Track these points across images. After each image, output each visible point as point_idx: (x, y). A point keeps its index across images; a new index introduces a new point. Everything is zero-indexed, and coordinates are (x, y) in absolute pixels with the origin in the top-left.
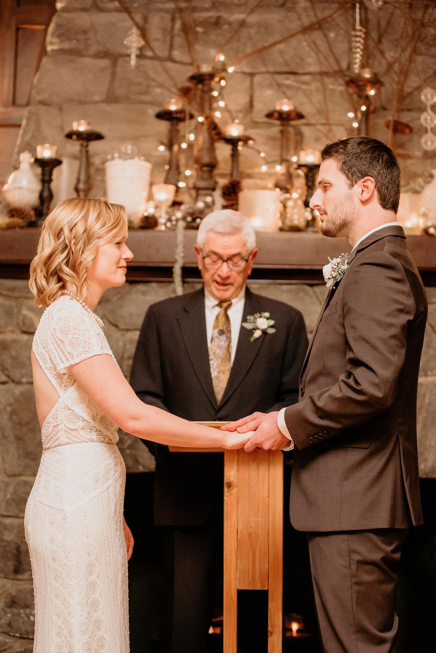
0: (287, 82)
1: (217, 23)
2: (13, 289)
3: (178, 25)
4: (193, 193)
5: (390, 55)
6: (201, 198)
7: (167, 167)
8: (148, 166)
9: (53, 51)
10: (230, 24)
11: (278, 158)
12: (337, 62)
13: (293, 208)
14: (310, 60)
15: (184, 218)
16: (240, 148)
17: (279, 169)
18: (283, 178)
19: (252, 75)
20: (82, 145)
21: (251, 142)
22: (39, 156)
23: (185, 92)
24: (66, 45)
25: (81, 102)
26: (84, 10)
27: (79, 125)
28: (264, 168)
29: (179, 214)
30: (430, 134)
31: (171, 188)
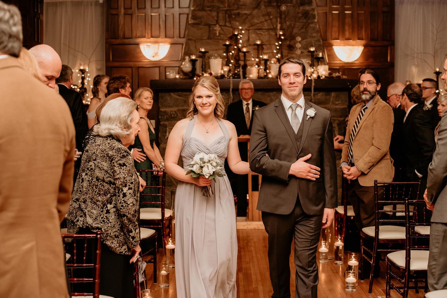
0: (259, 32)
1: (239, 14)
2: (186, 95)
3: (227, 15)
4: (234, 67)
5: (288, 23)
6: (236, 69)
7: (226, 59)
8: (221, 60)
9: (191, 23)
10: (242, 14)
11: (257, 56)
12: (273, 26)
13: (262, 71)
14: (265, 25)
15: (232, 76)
16: (246, 54)
17: (257, 60)
18: (258, 63)
19: (249, 30)
20: (203, 55)
21: (249, 53)
22: (191, 59)
23: (230, 38)
24: (195, 22)
25: (201, 40)
26: (199, 10)
27: (202, 49)
28: (253, 59)
29: (231, 75)
30: (299, 50)
31: (228, 67)
